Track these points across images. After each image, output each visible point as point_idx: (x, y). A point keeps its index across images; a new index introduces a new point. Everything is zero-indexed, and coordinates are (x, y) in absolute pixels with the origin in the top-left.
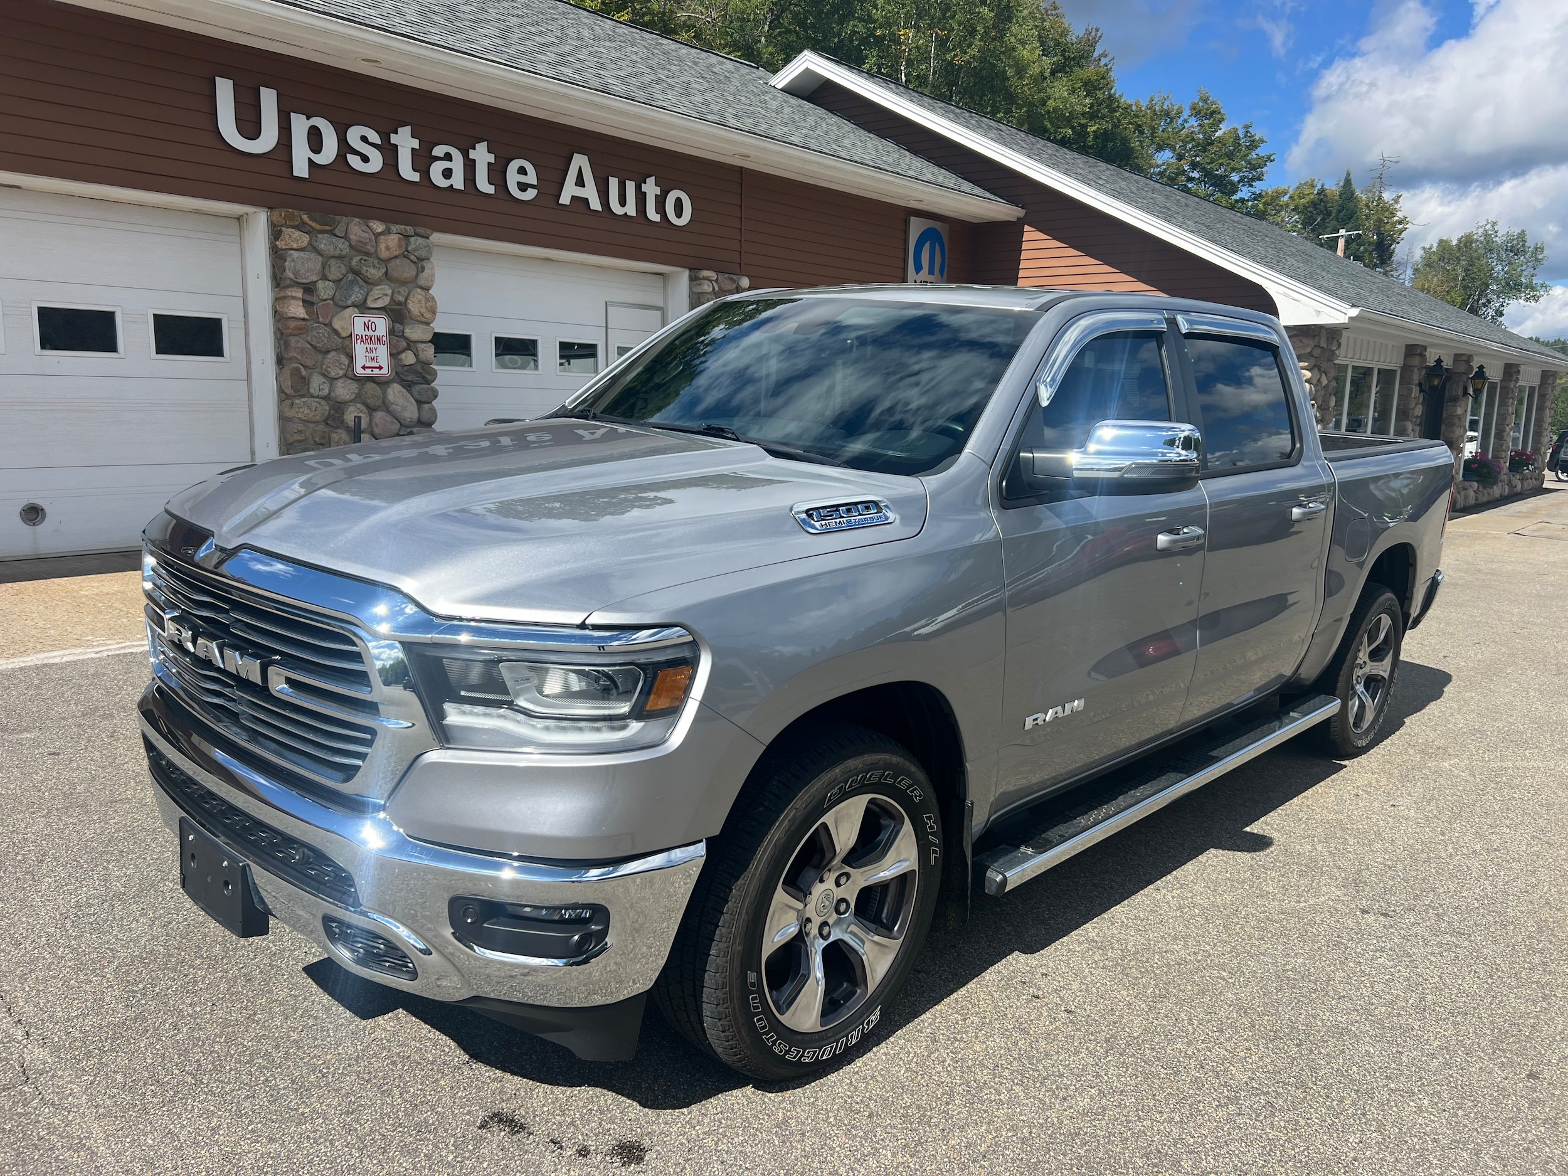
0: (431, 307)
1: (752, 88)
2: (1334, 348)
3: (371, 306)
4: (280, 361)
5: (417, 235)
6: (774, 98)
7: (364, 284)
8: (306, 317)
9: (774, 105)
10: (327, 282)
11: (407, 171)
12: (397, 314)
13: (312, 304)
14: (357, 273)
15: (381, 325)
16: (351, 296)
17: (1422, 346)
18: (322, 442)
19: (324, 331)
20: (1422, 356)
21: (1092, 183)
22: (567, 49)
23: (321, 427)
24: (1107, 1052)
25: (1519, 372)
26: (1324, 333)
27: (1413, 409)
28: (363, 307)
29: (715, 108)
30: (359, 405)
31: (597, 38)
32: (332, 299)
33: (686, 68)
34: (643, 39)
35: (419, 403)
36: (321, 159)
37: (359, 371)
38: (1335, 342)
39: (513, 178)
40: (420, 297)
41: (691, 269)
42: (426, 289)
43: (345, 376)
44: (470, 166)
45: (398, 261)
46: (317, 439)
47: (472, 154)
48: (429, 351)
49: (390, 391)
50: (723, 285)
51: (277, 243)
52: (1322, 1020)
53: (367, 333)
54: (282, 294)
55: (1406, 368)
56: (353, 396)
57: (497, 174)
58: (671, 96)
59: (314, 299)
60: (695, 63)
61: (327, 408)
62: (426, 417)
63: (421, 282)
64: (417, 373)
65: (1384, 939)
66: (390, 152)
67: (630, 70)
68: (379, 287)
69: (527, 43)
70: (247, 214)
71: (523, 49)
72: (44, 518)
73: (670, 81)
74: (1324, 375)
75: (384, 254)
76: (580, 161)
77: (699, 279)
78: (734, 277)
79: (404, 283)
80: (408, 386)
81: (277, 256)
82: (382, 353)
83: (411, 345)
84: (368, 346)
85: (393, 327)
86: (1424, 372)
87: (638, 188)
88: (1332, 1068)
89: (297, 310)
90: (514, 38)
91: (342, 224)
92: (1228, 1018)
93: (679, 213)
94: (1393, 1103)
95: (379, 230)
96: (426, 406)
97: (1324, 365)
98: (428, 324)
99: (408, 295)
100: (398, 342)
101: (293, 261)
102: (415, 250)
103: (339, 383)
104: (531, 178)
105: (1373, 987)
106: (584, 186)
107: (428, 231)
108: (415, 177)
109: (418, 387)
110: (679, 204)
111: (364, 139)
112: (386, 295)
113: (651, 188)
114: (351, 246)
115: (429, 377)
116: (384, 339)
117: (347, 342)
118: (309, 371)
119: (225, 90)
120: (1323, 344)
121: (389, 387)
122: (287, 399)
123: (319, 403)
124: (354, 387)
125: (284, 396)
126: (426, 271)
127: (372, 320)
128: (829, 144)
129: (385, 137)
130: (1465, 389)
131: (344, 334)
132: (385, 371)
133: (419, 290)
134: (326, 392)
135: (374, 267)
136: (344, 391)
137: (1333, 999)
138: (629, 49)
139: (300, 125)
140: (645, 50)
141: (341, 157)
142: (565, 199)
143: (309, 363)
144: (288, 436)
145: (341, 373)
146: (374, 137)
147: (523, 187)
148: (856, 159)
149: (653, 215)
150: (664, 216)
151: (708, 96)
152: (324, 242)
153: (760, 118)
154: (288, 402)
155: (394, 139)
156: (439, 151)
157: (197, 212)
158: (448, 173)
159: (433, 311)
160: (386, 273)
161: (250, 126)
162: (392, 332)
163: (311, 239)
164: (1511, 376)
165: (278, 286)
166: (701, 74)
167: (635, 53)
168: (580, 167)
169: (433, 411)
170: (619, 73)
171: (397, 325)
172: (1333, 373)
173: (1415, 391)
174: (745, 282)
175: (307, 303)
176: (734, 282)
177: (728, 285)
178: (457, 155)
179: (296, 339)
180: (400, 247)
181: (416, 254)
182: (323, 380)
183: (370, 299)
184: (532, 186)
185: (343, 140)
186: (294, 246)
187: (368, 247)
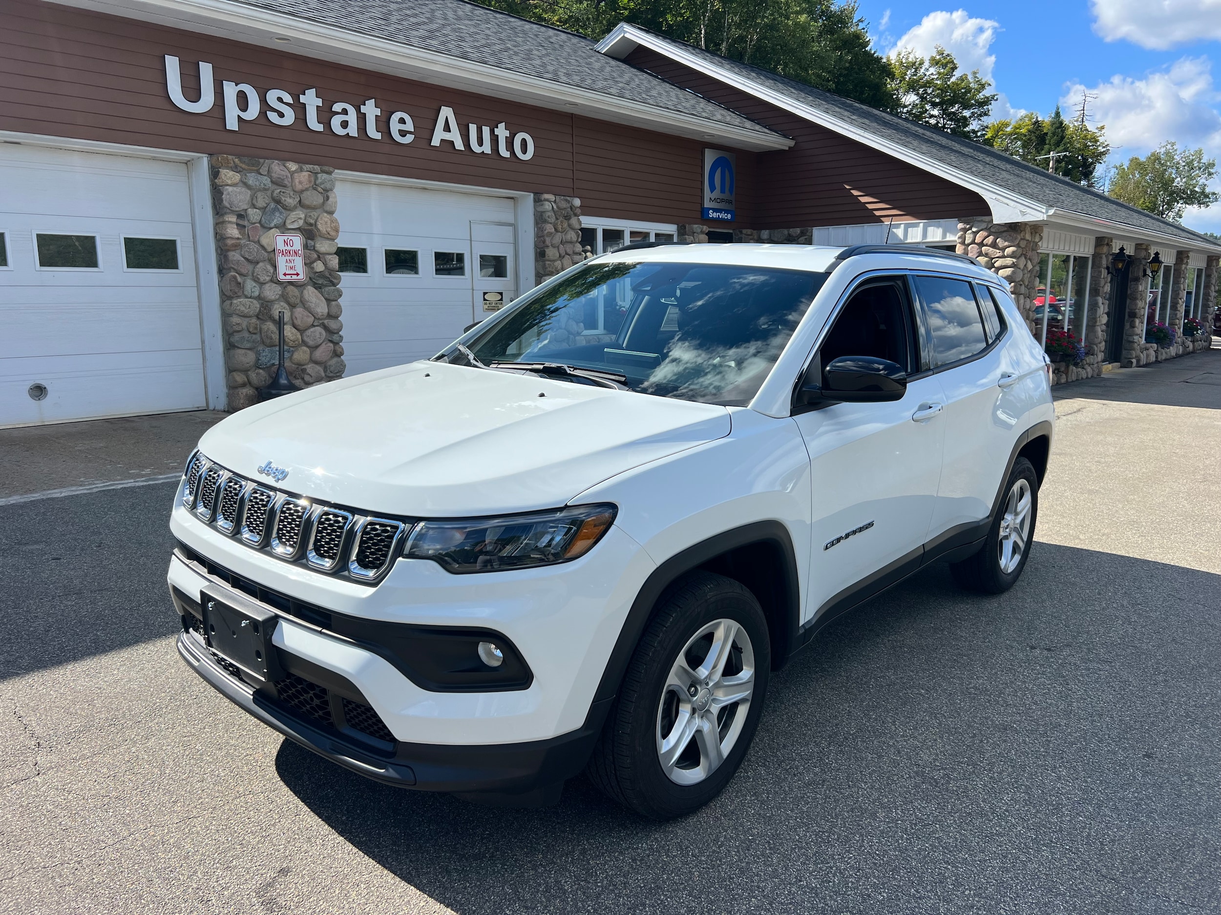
0: (335, 227)
1: (580, 53)
2: (1037, 240)
3: (289, 227)
4: (221, 271)
5: (323, 172)
6: (598, 60)
7: (283, 210)
8: (240, 237)
9: (597, 65)
10: (255, 210)
11: (313, 123)
12: (309, 233)
13: (244, 227)
14: (278, 202)
15: (297, 241)
16: (273, 220)
17: (1108, 238)
18: (255, 331)
19: (254, 247)
20: (1109, 245)
21: (845, 118)
22: (434, 26)
23: (254, 320)
24: (829, 744)
25: (1188, 257)
26: (1028, 229)
27: (1103, 287)
28: (283, 228)
29: (550, 68)
30: (282, 304)
31: (459, 18)
32: (260, 222)
33: (529, 39)
34: (496, 18)
35: (328, 301)
36: (247, 116)
37: (281, 277)
38: (1038, 235)
39: (395, 127)
40: (326, 219)
41: (535, 193)
42: (331, 213)
43: (271, 281)
44: (362, 118)
45: (308, 193)
46: (251, 330)
47: (363, 109)
48: (334, 261)
49: (305, 292)
50: (560, 204)
51: (216, 181)
52: (992, 720)
53: (286, 248)
54: (221, 220)
55: (1096, 256)
56: (277, 297)
57: (383, 124)
58: (516, 60)
59: (246, 223)
60: (536, 36)
61: (258, 306)
62: (334, 311)
63: (328, 208)
64: (324, 277)
65: (1045, 666)
66: (300, 109)
67: (484, 42)
68: (294, 213)
69: (404, 23)
70: (193, 159)
71: (400, 27)
72: (46, 395)
73: (516, 49)
74: (1029, 262)
75: (299, 187)
76: (446, 112)
77: (541, 201)
78: (568, 198)
79: (314, 208)
80: (318, 287)
81: (217, 191)
82: (299, 263)
83: (320, 257)
84: (288, 258)
85: (307, 243)
86: (1111, 258)
87: (492, 131)
88: (996, 751)
89: (233, 231)
90: (394, 19)
91: (265, 165)
92: (922, 720)
93: (524, 150)
94: (1039, 774)
95: (293, 169)
96: (334, 303)
97: (1029, 254)
98: (333, 240)
99: (317, 218)
100: (311, 255)
101: (229, 194)
102: (322, 183)
103: (267, 286)
104: (409, 126)
105: (1033, 699)
106: (450, 132)
107: (331, 169)
108: (320, 128)
109: (327, 289)
110: (524, 143)
111: (280, 100)
112: (300, 218)
113: (502, 132)
114: (272, 182)
115: (335, 281)
116: (300, 252)
117: (272, 255)
118: (243, 278)
119: (172, 64)
120: (1028, 237)
121: (304, 289)
122: (227, 299)
123: (252, 302)
124: (278, 289)
125: (225, 297)
126: (330, 199)
127: (290, 238)
128: (640, 93)
129: (296, 98)
130: (1145, 271)
131: (270, 249)
132: (301, 277)
133: (325, 214)
134: (257, 294)
135: (290, 197)
136: (271, 292)
137: (1002, 706)
138: (483, 26)
139: (230, 90)
140: (496, 27)
141: (263, 114)
142: (435, 142)
143: (244, 271)
144: (229, 328)
145: (268, 279)
146: (288, 98)
147: (403, 133)
148: (661, 105)
149: (504, 153)
150: (513, 153)
151: (545, 60)
152: (252, 179)
153: (586, 75)
154: (228, 302)
155: (302, 99)
156: (337, 107)
157: (154, 159)
158: (345, 125)
159: (337, 231)
160: (300, 201)
161: (193, 92)
162: (306, 247)
163: (242, 178)
164: (1182, 260)
165: (217, 214)
166: (540, 43)
167: (489, 29)
168: (447, 117)
169: (339, 307)
170: (476, 44)
171: (309, 242)
172: (1036, 260)
173: (1104, 272)
174: (577, 202)
175: (241, 227)
176: (569, 202)
177: (564, 205)
178: (352, 111)
179: (233, 253)
180: (310, 182)
181: (322, 186)
182: (254, 284)
183: (288, 222)
184: (410, 133)
185: (263, 101)
186: (229, 182)
187: (286, 182)
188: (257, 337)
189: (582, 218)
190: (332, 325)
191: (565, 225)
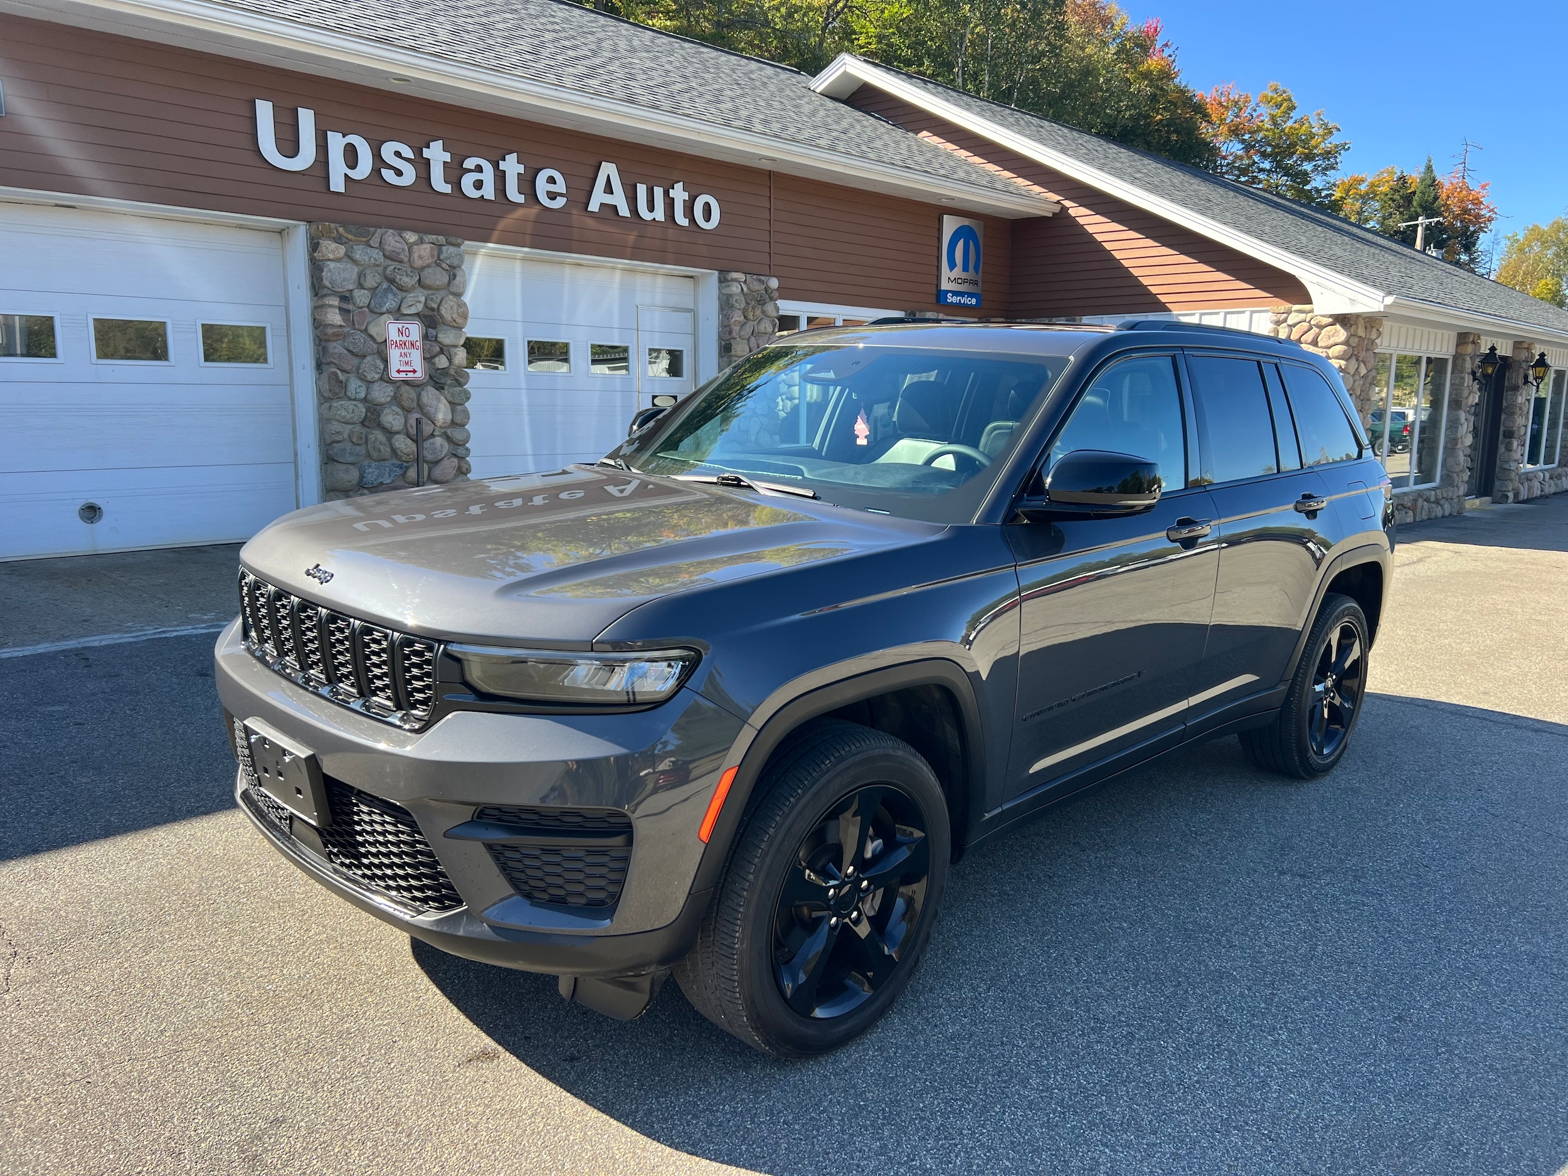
0: (463, 312)
2: (1373, 337)
3: (405, 312)
4: (319, 366)
5: (449, 243)
6: (811, 102)
7: (398, 292)
8: (343, 324)
9: (809, 109)
10: (363, 291)
11: (439, 183)
12: (430, 320)
13: (349, 311)
14: (392, 281)
15: (415, 330)
16: (385, 304)
17: (1474, 335)
18: (360, 442)
19: (360, 337)
20: (1476, 343)
21: (1126, 177)
22: (598, 61)
23: (358, 428)
26: (1362, 322)
28: (398, 314)
29: (744, 114)
30: (394, 408)
32: (368, 306)
33: (721, 75)
35: (453, 405)
36: (356, 174)
37: (394, 375)
38: (1375, 331)
39: (542, 186)
40: (452, 303)
41: (721, 271)
42: (458, 295)
43: (381, 379)
44: (500, 177)
45: (430, 270)
46: (354, 440)
47: (503, 166)
48: (461, 356)
49: (424, 393)
50: (751, 286)
51: (316, 254)
53: (401, 338)
54: (320, 303)
55: (1458, 357)
56: (389, 399)
57: (527, 184)
58: (700, 103)
59: (351, 307)
60: (732, 70)
61: (364, 410)
62: (458, 420)
63: (453, 289)
64: (448, 375)
66: (423, 166)
67: (660, 80)
68: (412, 295)
69: (558, 57)
70: (288, 228)
71: (552, 63)
72: (100, 517)
73: (701, 89)
74: (1362, 365)
75: (418, 263)
76: (608, 169)
77: (728, 281)
78: (762, 278)
79: (438, 289)
80: (441, 388)
81: (316, 267)
82: (416, 358)
83: (443, 350)
84: (403, 351)
85: (427, 333)
86: (1477, 359)
87: (666, 193)
89: (334, 318)
90: (546, 53)
91: (377, 235)
93: (708, 218)
95: (412, 240)
96: (459, 408)
97: (1363, 355)
98: (460, 328)
99: (441, 301)
100: (432, 347)
101: (330, 271)
102: (447, 258)
103: (376, 386)
104: (561, 186)
106: (612, 193)
107: (460, 240)
108: (447, 189)
109: (451, 390)
110: (707, 208)
111: (398, 154)
112: (419, 302)
113: (679, 194)
114: (385, 256)
115: (461, 380)
116: (418, 344)
117: (383, 347)
118: (347, 375)
119: (264, 111)
120: (1362, 333)
121: (423, 389)
122: (326, 402)
123: (356, 406)
124: (390, 390)
125: (322, 399)
126: (458, 278)
127: (406, 326)
128: (858, 145)
129: (418, 152)
130: (1526, 377)
131: (380, 340)
132: (419, 374)
133: (451, 297)
134: (362, 395)
135: (407, 275)
136: (381, 393)
138: (663, 59)
140: (681, 59)
141: (376, 171)
142: (594, 207)
143: (347, 367)
144: (327, 437)
145: (377, 376)
146: (408, 153)
147: (552, 196)
148: (884, 159)
149: (682, 220)
150: (693, 220)
152: (359, 252)
154: (327, 405)
155: (426, 153)
156: (470, 163)
157: (241, 227)
158: (479, 185)
159: (465, 316)
160: (420, 280)
161: (289, 145)
162: (425, 337)
163: (347, 251)
165: (316, 295)
168: (609, 175)
169: (466, 413)
170: (649, 83)
171: (432, 332)
172: (1372, 363)
173: (1469, 380)
174: (774, 283)
175: (344, 311)
176: (762, 282)
177: (757, 286)
178: (487, 167)
179: (334, 344)
180: (432, 256)
181: (448, 262)
182: (360, 383)
183: (404, 305)
184: (561, 195)
185: (377, 156)
186: (331, 257)
187: (402, 256)
188: (361, 450)
189: (780, 303)
190: (457, 435)
191: (758, 312)
